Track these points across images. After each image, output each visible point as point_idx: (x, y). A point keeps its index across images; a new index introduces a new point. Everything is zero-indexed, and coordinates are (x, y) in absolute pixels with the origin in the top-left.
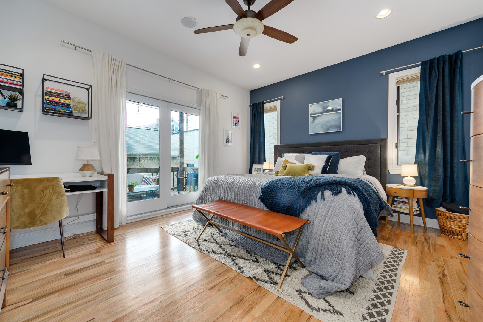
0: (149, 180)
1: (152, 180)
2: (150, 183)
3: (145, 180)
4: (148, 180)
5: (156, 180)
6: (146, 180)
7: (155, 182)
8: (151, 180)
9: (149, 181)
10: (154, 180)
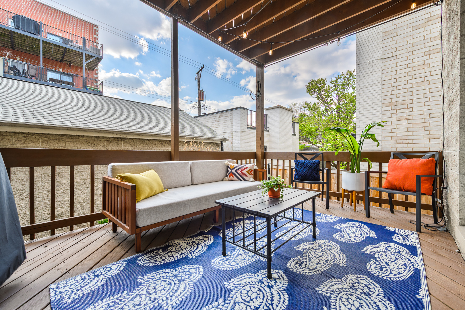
0: (241, 171)
1: (247, 172)
2: (245, 177)
3: (233, 171)
4: (239, 171)
5: (253, 172)
6: (236, 171)
7: (252, 176)
8: (245, 172)
9: (241, 174)
10: (250, 172)
